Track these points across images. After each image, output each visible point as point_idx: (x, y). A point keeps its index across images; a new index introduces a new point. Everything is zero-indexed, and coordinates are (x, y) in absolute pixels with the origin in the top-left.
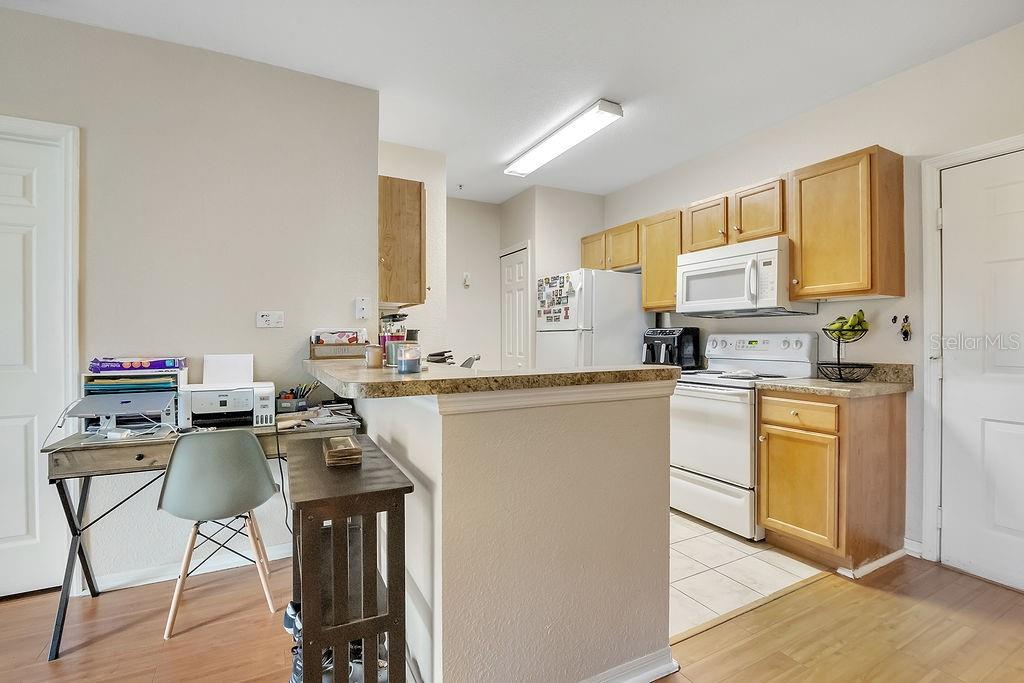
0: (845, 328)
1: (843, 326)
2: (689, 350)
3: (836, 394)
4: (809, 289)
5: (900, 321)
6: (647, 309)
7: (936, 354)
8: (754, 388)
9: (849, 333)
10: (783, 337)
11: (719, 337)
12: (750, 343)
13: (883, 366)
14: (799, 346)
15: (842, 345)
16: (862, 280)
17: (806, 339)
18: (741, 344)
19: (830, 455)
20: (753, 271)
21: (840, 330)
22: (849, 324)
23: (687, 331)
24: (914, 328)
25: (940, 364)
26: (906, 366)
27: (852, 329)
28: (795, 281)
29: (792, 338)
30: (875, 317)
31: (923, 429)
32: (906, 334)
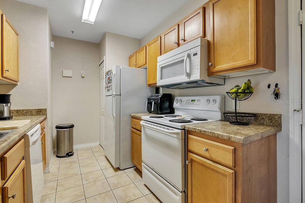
0: (240, 91)
1: (238, 90)
2: (167, 104)
3: (233, 139)
4: (218, 68)
5: (273, 87)
6: (149, 85)
7: (298, 107)
8: (184, 129)
9: (242, 95)
10: (206, 98)
11: (179, 98)
12: (192, 101)
13: (262, 114)
14: (215, 102)
15: (238, 102)
16: (251, 58)
17: (218, 98)
18: (188, 102)
19: (229, 184)
20: (188, 60)
21: (236, 92)
22: (242, 88)
23: (165, 95)
24: (282, 91)
25: (301, 114)
26: (277, 115)
27: (244, 92)
28: (210, 64)
29: (211, 98)
30: (257, 84)
31: (288, 156)
32: (277, 95)
